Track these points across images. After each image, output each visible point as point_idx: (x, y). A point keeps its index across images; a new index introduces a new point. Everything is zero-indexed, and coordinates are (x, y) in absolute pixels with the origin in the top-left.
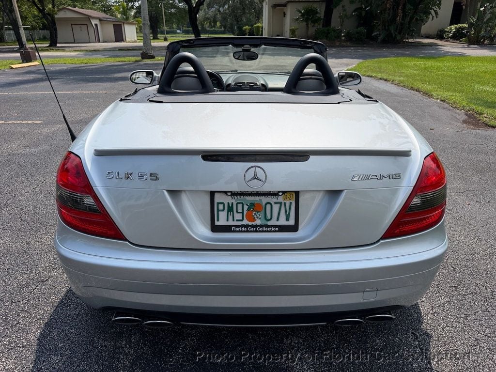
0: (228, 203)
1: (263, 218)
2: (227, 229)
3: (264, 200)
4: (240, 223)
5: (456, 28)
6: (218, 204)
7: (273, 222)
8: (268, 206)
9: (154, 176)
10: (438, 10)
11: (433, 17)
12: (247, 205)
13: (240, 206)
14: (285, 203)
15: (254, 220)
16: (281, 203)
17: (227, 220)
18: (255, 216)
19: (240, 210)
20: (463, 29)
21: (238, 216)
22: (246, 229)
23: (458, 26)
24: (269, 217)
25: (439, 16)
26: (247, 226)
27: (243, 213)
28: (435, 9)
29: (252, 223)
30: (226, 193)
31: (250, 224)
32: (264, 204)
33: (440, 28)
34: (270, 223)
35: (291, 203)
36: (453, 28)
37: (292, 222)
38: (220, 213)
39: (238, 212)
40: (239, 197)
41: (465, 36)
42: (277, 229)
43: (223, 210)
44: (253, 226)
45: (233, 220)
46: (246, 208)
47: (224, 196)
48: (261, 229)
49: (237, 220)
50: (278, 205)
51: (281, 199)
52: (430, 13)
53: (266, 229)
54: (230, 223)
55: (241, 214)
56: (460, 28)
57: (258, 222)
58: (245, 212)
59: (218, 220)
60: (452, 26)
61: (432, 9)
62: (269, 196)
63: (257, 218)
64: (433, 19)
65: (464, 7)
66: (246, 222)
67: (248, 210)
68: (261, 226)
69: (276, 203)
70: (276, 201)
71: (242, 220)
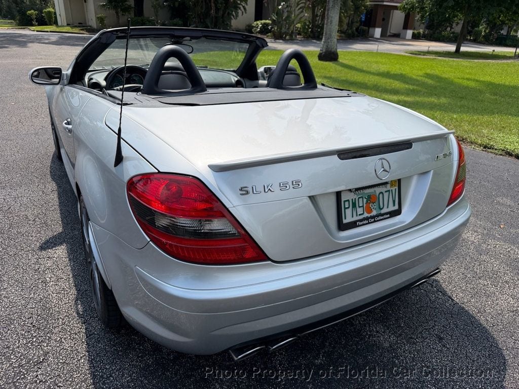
0: (352, 199)
1: (378, 209)
2: (353, 225)
3: (378, 190)
4: (362, 217)
5: (261, 24)
6: (345, 201)
7: (385, 210)
8: (381, 195)
9: (296, 184)
10: (246, 6)
11: (243, 12)
12: (365, 198)
13: (361, 200)
14: (392, 190)
15: (371, 211)
16: (389, 191)
17: (353, 217)
19: (361, 204)
20: (267, 25)
21: (360, 211)
22: (367, 222)
23: (263, 21)
24: (382, 206)
25: (247, 12)
26: (367, 219)
27: (363, 206)
28: (243, 5)
29: (370, 215)
30: (350, 190)
32: (377, 195)
33: (247, 23)
34: (383, 211)
35: (395, 189)
36: (260, 23)
37: (396, 207)
38: (346, 210)
39: (359, 207)
40: (359, 192)
41: (270, 31)
42: (388, 216)
43: (349, 208)
44: (371, 217)
45: (357, 215)
46: (365, 200)
47: (349, 193)
48: (378, 219)
49: (360, 215)
51: (389, 187)
52: (240, 8)
53: (382, 218)
54: (355, 218)
55: (362, 208)
56: (265, 24)
57: (374, 213)
58: (365, 205)
59: (345, 218)
60: (258, 22)
61: (240, 4)
62: (381, 186)
63: (373, 208)
64: (242, 14)
65: (266, 5)
66: (366, 215)
67: (367, 203)
68: (377, 216)
69: (386, 192)
70: (386, 189)
71: (363, 214)
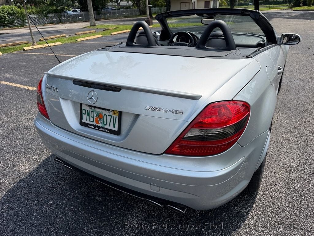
0: (87, 110)
1: (103, 123)
2: (86, 125)
3: (104, 112)
4: (92, 123)
6: (83, 110)
7: (107, 127)
8: (105, 116)
9: (57, 89)
12: (96, 113)
13: (92, 113)
14: (113, 116)
15: (98, 123)
17: (87, 120)
18: (99, 121)
19: (92, 116)
21: (92, 119)
22: (94, 128)
24: (105, 123)
26: (95, 126)
27: (93, 117)
31: (97, 125)
32: (103, 115)
35: (116, 117)
37: (116, 129)
40: (92, 108)
42: (108, 131)
43: (85, 114)
44: (97, 126)
45: (89, 121)
47: (86, 106)
48: (101, 129)
49: (91, 121)
50: (110, 117)
51: (111, 113)
53: (103, 130)
57: (100, 125)
58: (95, 118)
59: (83, 119)
62: (106, 111)
66: (95, 123)
67: (96, 116)
68: (101, 127)
69: (109, 115)
70: (109, 114)
71: (93, 122)
